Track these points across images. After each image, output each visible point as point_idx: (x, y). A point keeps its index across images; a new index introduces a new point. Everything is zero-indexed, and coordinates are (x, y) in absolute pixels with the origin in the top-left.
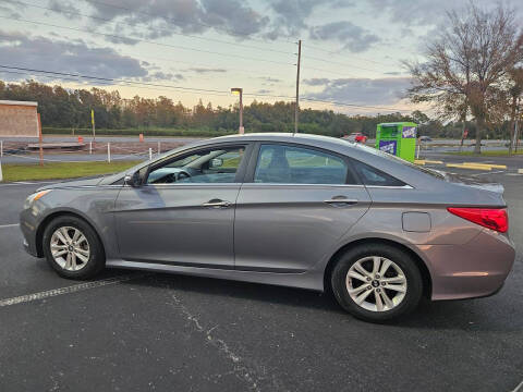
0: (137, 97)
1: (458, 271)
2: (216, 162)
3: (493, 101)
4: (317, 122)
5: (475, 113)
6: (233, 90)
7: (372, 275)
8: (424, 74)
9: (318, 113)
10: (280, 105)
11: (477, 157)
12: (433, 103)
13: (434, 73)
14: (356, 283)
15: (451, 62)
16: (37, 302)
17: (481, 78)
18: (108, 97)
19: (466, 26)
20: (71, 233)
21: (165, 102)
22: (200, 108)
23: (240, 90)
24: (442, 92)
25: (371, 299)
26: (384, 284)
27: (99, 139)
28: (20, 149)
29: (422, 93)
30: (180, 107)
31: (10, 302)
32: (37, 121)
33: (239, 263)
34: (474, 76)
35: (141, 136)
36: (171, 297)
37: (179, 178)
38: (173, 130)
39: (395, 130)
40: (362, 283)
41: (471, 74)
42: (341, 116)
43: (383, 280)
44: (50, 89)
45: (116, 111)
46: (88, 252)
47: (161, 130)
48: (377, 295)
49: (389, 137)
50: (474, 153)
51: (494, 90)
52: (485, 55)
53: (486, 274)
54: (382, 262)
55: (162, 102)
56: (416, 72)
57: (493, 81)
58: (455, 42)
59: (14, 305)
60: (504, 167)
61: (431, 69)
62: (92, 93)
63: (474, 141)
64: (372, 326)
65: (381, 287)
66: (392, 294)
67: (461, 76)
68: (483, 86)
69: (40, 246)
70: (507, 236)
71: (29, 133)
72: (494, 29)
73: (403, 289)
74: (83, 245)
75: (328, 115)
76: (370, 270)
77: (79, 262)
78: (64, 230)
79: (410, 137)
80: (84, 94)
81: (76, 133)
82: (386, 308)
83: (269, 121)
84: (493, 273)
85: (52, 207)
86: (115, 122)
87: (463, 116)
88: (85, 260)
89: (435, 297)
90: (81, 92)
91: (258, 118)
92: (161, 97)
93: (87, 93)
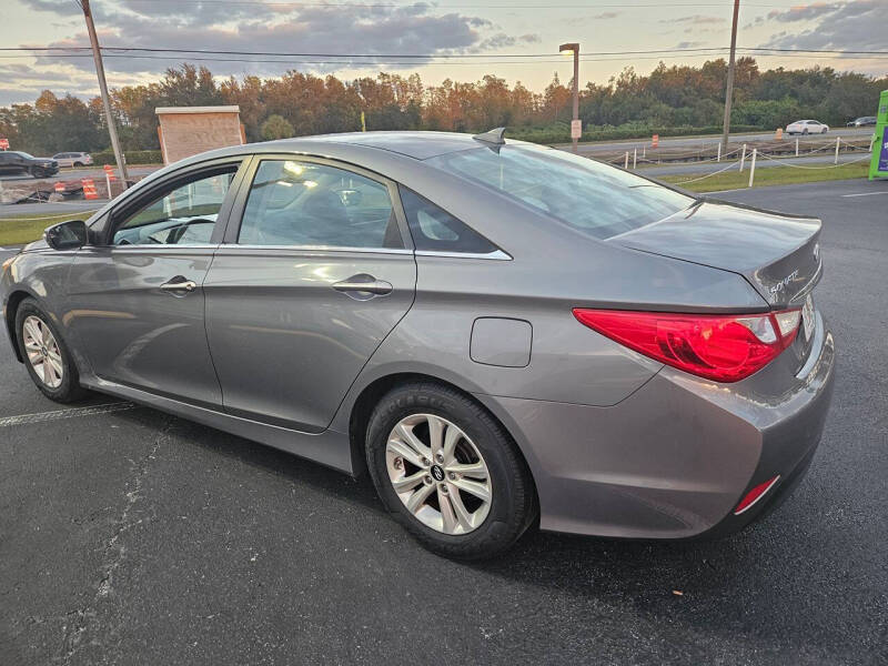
0: (448, 82)
4: (794, 95)
6: (563, 48)
18: (404, 87)
21: (495, 85)
23: (575, 48)
30: (521, 93)
44: (320, 81)
45: (414, 110)
55: (489, 87)
62: (379, 82)
75: (820, 80)
80: (367, 85)
83: (684, 104)
90: (363, 82)
91: (665, 99)
92: (486, 77)
93: (372, 83)
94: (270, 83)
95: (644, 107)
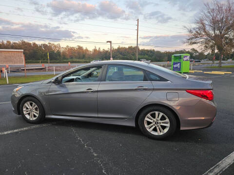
0: (68, 46)
1: (191, 117)
2: (95, 73)
3: (227, 43)
4: (147, 55)
5: (218, 49)
6: (108, 42)
7: (155, 120)
8: (194, 32)
9: (148, 51)
10: (130, 48)
11: (220, 68)
12: (199, 44)
13: (199, 31)
14: (149, 123)
15: (207, 26)
16: (17, 133)
17: (221, 33)
18: (55, 46)
19: (213, 10)
20: (31, 104)
21: (80, 48)
22: (95, 50)
23: (110, 42)
24: (202, 40)
25: (155, 130)
26: (160, 123)
27: (51, 65)
28: (17, 70)
29: (194, 41)
30: (87, 50)
31: (6, 133)
32: (23, 58)
33: (100, 115)
34: (218, 32)
35: (69, 63)
36: (72, 130)
37: (76, 80)
38: (83, 60)
39: (180, 58)
40: (151, 123)
41: (216, 31)
42: (158, 52)
43: (160, 121)
44: (30, 44)
45: (59, 53)
46: (38, 112)
47: (78, 60)
48: (157, 128)
49: (178, 61)
50: (218, 67)
51: (227, 38)
52: (222, 23)
53: (204, 118)
54: (159, 114)
56: (190, 31)
57: (226, 34)
58: (208, 17)
59: (7, 134)
60: (231, 73)
61: (197, 30)
62: (48, 45)
63: (218, 62)
64: (155, 141)
65: (159, 124)
66: (164, 127)
67: (212, 32)
68: (221, 36)
69: (19, 110)
70: (213, 102)
71: (20, 63)
72: (226, 10)
73: (168, 125)
74: (36, 109)
75: (152, 52)
76: (154, 117)
77: (35, 116)
78: (28, 103)
79: (187, 60)
80: (45, 46)
81: (42, 62)
82: (162, 134)
83: (125, 55)
84: (207, 118)
85: (24, 93)
86: (58, 57)
87: (213, 51)
88: (37, 115)
89: (182, 129)
90: (44, 45)
91: (121, 54)
92: (78, 46)
93: (46, 45)
94: (15, 43)
95: (116, 55)
